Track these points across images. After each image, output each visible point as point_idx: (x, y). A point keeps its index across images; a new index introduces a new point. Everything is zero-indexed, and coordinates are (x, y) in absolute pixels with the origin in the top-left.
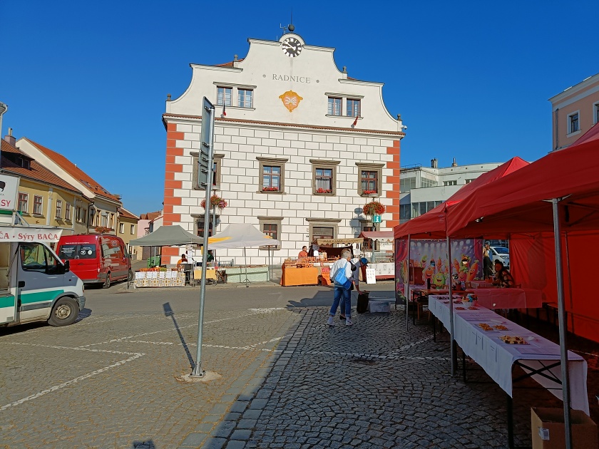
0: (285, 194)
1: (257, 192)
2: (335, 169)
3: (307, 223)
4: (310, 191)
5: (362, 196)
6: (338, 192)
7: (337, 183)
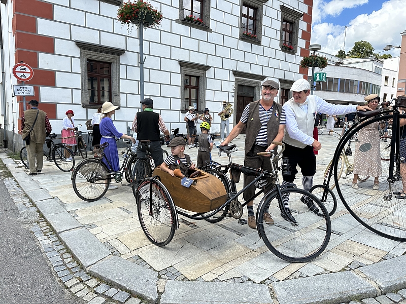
0: (211, 31)
1: (177, 21)
2: (262, 8)
3: (233, 78)
4: (237, 33)
5: (283, 50)
6: (264, 41)
7: (263, 27)
